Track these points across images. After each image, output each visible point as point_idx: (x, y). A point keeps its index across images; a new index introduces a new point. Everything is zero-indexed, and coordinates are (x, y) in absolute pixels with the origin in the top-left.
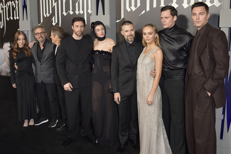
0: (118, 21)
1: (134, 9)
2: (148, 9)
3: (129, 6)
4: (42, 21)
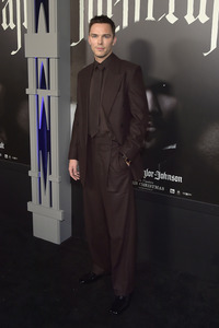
0: (74, 44)
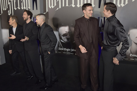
1: (53, 7)
2: (60, 7)
3: (50, 5)
4: (2, 13)
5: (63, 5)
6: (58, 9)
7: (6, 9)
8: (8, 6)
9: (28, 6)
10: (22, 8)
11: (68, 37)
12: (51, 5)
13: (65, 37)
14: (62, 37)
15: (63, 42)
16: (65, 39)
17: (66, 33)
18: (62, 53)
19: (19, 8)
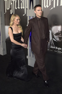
1: (47, 6)
2: (54, 7)
4: (6, 12)
5: (58, 5)
6: (52, 8)
7: (9, 9)
8: (11, 6)
9: (26, 6)
10: (21, 8)
11: (60, 36)
12: (46, 5)
13: (57, 36)
14: (55, 36)
15: (55, 40)
16: (57, 38)
17: (58, 32)
18: (53, 51)
19: (19, 8)
